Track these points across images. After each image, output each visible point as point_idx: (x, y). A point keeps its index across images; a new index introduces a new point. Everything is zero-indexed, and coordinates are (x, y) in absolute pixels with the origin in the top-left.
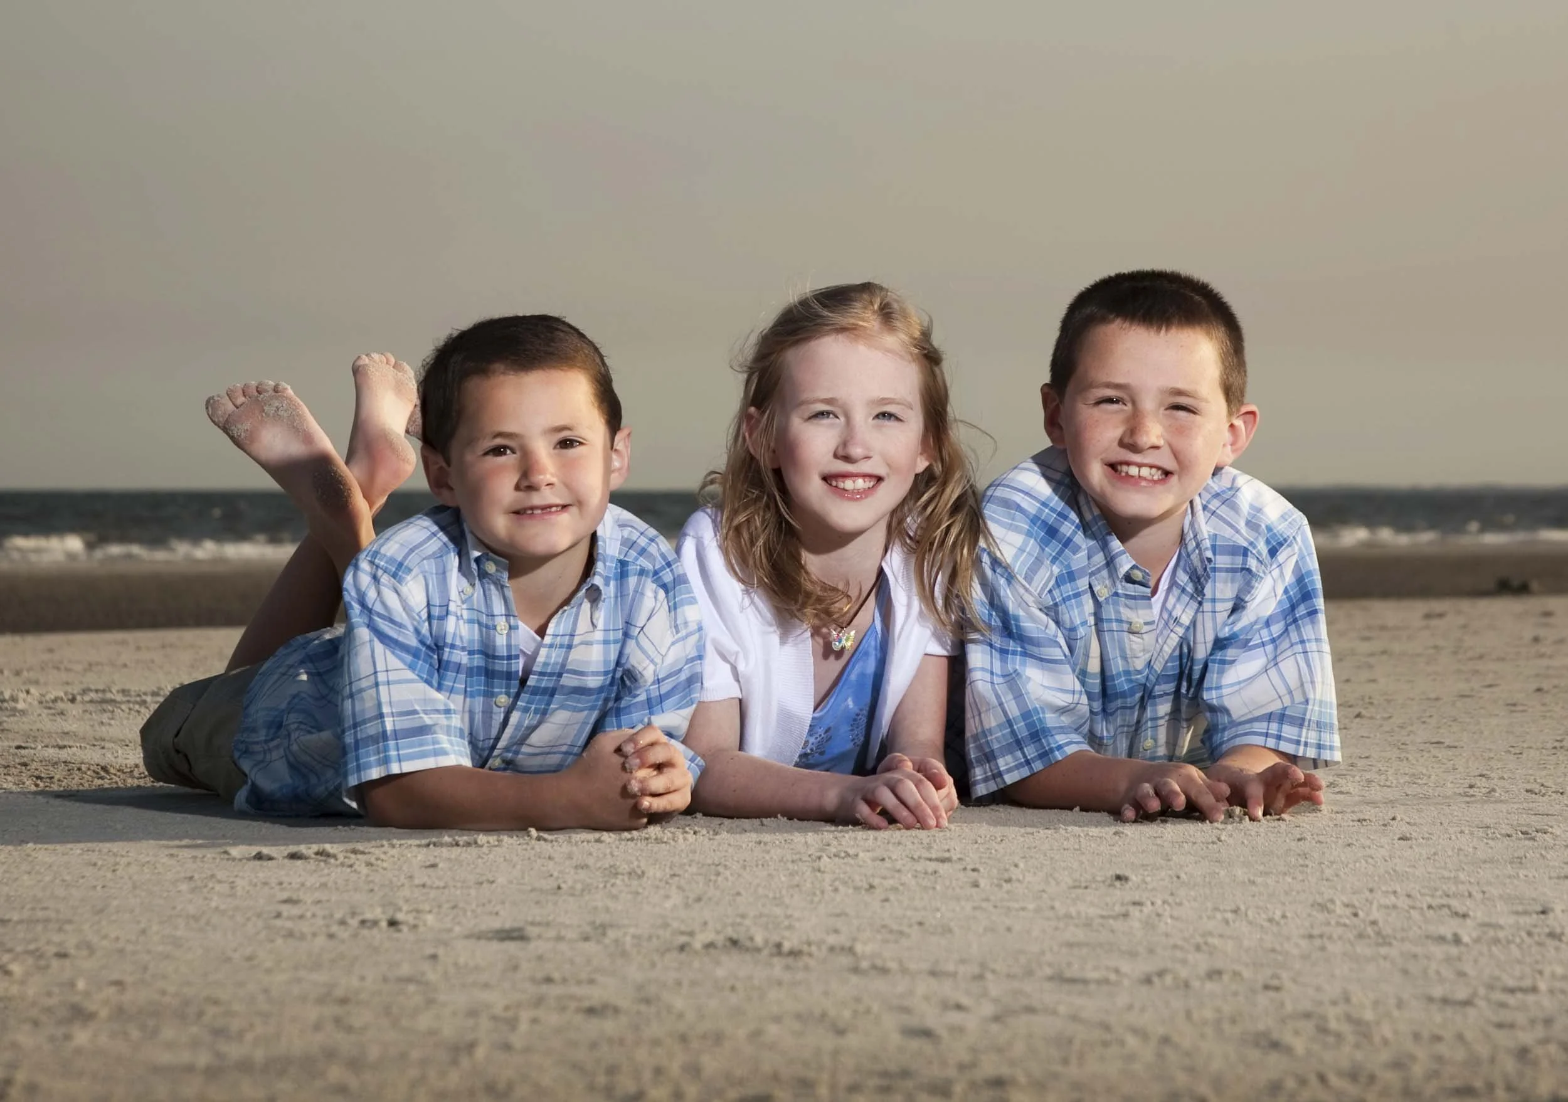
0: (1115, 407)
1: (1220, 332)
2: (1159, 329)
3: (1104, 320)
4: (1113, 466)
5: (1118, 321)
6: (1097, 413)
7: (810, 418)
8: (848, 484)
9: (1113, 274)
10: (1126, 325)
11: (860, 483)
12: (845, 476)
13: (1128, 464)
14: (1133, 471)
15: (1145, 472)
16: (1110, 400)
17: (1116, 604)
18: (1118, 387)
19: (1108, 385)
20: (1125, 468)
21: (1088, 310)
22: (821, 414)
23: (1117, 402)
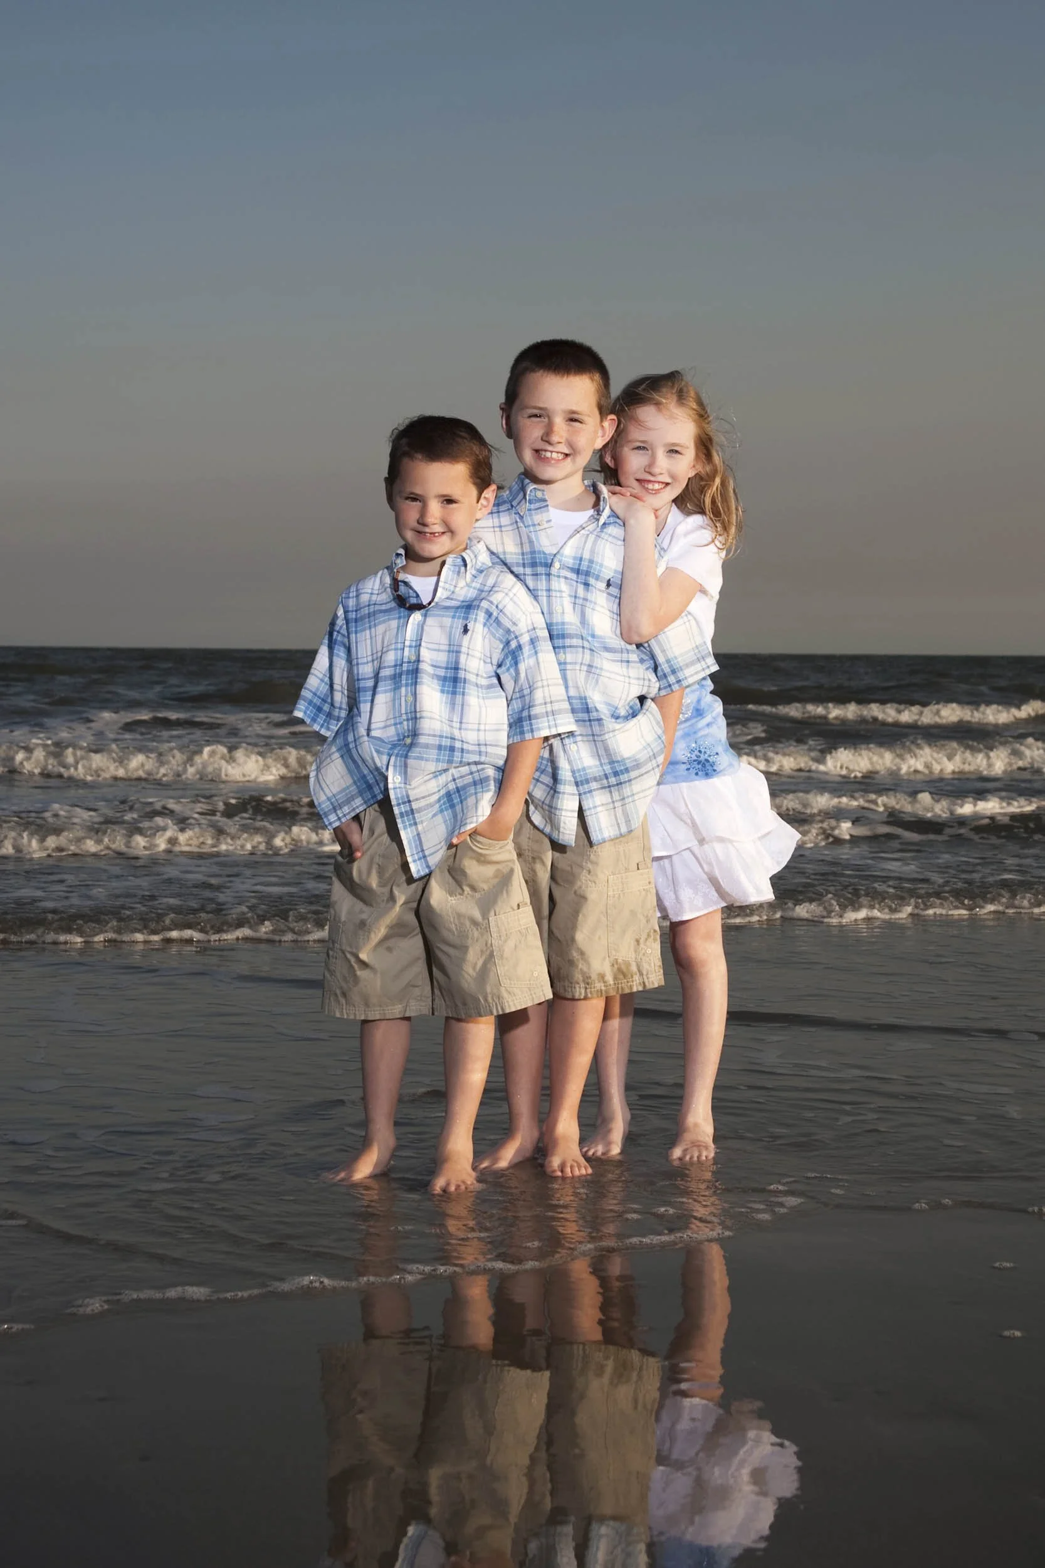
0: (538, 419)
1: (597, 376)
2: (563, 376)
3: (533, 371)
4: (537, 451)
5: (541, 371)
6: (528, 422)
7: (634, 449)
8: (650, 486)
9: (539, 341)
10: (545, 374)
11: (657, 486)
12: (649, 481)
13: (546, 451)
14: (548, 454)
15: (555, 455)
16: (536, 416)
17: (531, 515)
18: (541, 409)
19: (535, 408)
20: (543, 453)
21: (525, 364)
22: (639, 448)
23: (540, 416)
